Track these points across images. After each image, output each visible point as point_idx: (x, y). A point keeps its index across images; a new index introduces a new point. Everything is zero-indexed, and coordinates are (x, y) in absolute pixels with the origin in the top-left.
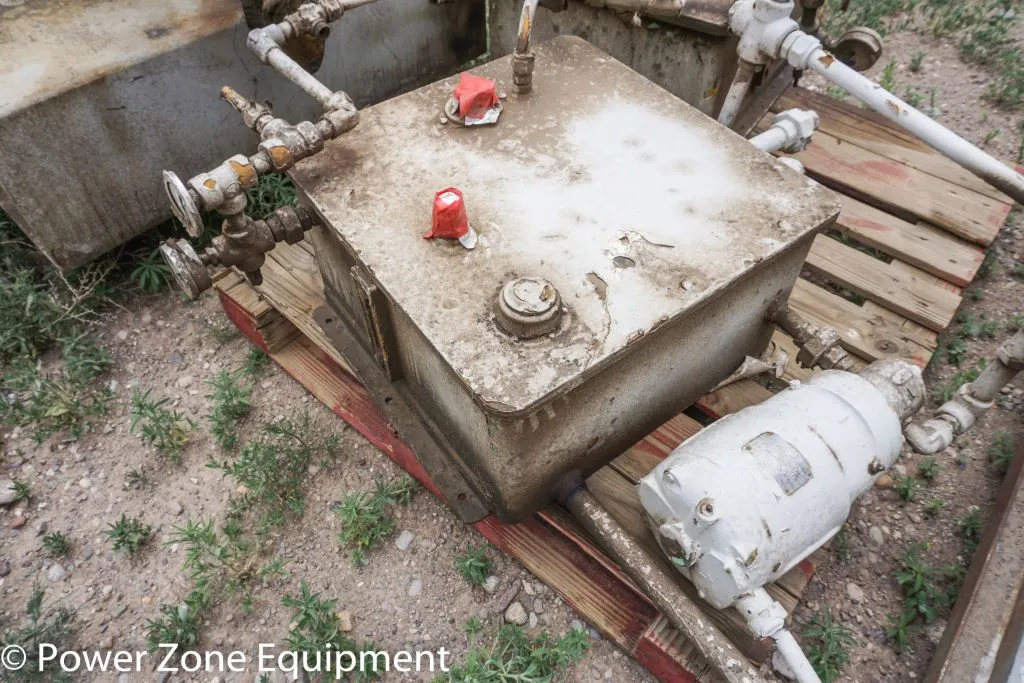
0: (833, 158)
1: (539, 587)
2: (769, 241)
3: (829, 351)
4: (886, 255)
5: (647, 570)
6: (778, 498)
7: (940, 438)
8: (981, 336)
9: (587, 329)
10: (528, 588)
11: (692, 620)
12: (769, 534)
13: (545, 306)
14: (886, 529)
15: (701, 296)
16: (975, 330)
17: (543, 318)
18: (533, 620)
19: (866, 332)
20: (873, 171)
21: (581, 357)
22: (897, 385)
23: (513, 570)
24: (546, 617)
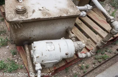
0: (97, 18)
1: (21, 59)
2: (64, 14)
3: (72, 38)
4: (96, 33)
5: (28, 57)
6: (46, 50)
7: (83, 55)
8: (109, 52)
9: (27, 15)
10: (19, 58)
11: (30, 65)
12: (42, 55)
13: (21, 9)
14: (76, 72)
15: (48, 17)
16: (108, 51)
17: (20, 11)
18: (18, 62)
19: (86, 42)
20: (103, 22)
21: (23, 18)
22: (78, 44)
23: (19, 55)
24: (20, 63)
